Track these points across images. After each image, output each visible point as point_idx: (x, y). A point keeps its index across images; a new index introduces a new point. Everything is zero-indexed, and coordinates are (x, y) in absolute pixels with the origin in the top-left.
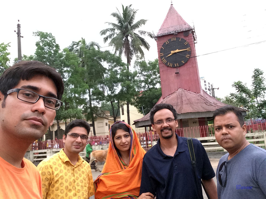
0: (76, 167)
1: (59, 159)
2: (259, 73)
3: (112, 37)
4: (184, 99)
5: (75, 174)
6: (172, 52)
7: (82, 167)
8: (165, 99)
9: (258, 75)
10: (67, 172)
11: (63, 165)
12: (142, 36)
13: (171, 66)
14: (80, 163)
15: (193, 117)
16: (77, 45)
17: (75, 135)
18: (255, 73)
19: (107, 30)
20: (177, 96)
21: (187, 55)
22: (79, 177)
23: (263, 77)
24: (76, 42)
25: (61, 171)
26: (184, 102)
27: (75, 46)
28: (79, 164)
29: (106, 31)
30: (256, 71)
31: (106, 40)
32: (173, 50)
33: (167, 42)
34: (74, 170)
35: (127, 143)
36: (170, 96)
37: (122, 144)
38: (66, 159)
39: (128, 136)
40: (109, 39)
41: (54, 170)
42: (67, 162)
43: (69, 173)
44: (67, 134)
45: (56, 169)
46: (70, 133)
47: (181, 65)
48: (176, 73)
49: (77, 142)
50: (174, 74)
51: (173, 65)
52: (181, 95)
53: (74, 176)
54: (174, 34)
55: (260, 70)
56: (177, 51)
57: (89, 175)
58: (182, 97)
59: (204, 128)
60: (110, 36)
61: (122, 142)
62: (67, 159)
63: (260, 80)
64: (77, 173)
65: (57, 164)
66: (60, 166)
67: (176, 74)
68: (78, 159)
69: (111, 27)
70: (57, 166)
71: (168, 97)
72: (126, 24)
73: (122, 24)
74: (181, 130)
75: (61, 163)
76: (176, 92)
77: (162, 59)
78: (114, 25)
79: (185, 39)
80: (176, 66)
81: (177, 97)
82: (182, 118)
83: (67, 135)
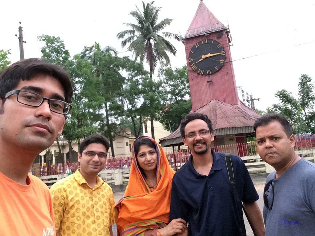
0: (94, 190)
1: (74, 181)
2: (306, 79)
3: (132, 41)
4: (218, 112)
5: (94, 198)
6: (203, 57)
7: (101, 189)
9: (306, 83)
10: (84, 196)
11: (79, 188)
12: (167, 39)
13: (203, 74)
14: (100, 185)
15: (229, 133)
16: (89, 51)
17: (92, 153)
18: (302, 80)
19: (125, 32)
20: (210, 109)
21: (221, 60)
22: (98, 201)
23: (312, 85)
24: (88, 47)
25: (77, 195)
26: (218, 115)
27: (87, 52)
28: (98, 187)
29: (124, 34)
30: (303, 78)
31: (124, 44)
32: (205, 55)
33: (197, 45)
34: (92, 193)
35: (152, 161)
36: (202, 109)
37: (146, 163)
38: (82, 181)
39: (154, 152)
40: (127, 43)
41: (68, 194)
42: (83, 184)
43: (86, 196)
44: (82, 152)
45: (71, 192)
46: (85, 151)
47: (214, 72)
48: (208, 82)
49: (94, 161)
50: (206, 83)
51: (205, 72)
52: (215, 107)
53: (92, 200)
54: (205, 35)
55: (308, 77)
56: (209, 55)
57: (110, 200)
58: (215, 110)
59: (242, 146)
60: (129, 39)
61: (146, 160)
62: (84, 181)
63: (308, 88)
64: (96, 197)
65: (72, 187)
66: (75, 188)
68: (97, 181)
69: (130, 28)
70: (72, 189)
72: (147, 24)
73: (142, 24)
74: (215, 148)
75: (77, 186)
76: (208, 104)
77: (192, 65)
78: (133, 26)
79: (218, 41)
80: (208, 73)
81: (210, 110)
82: (216, 135)
83: (83, 154)
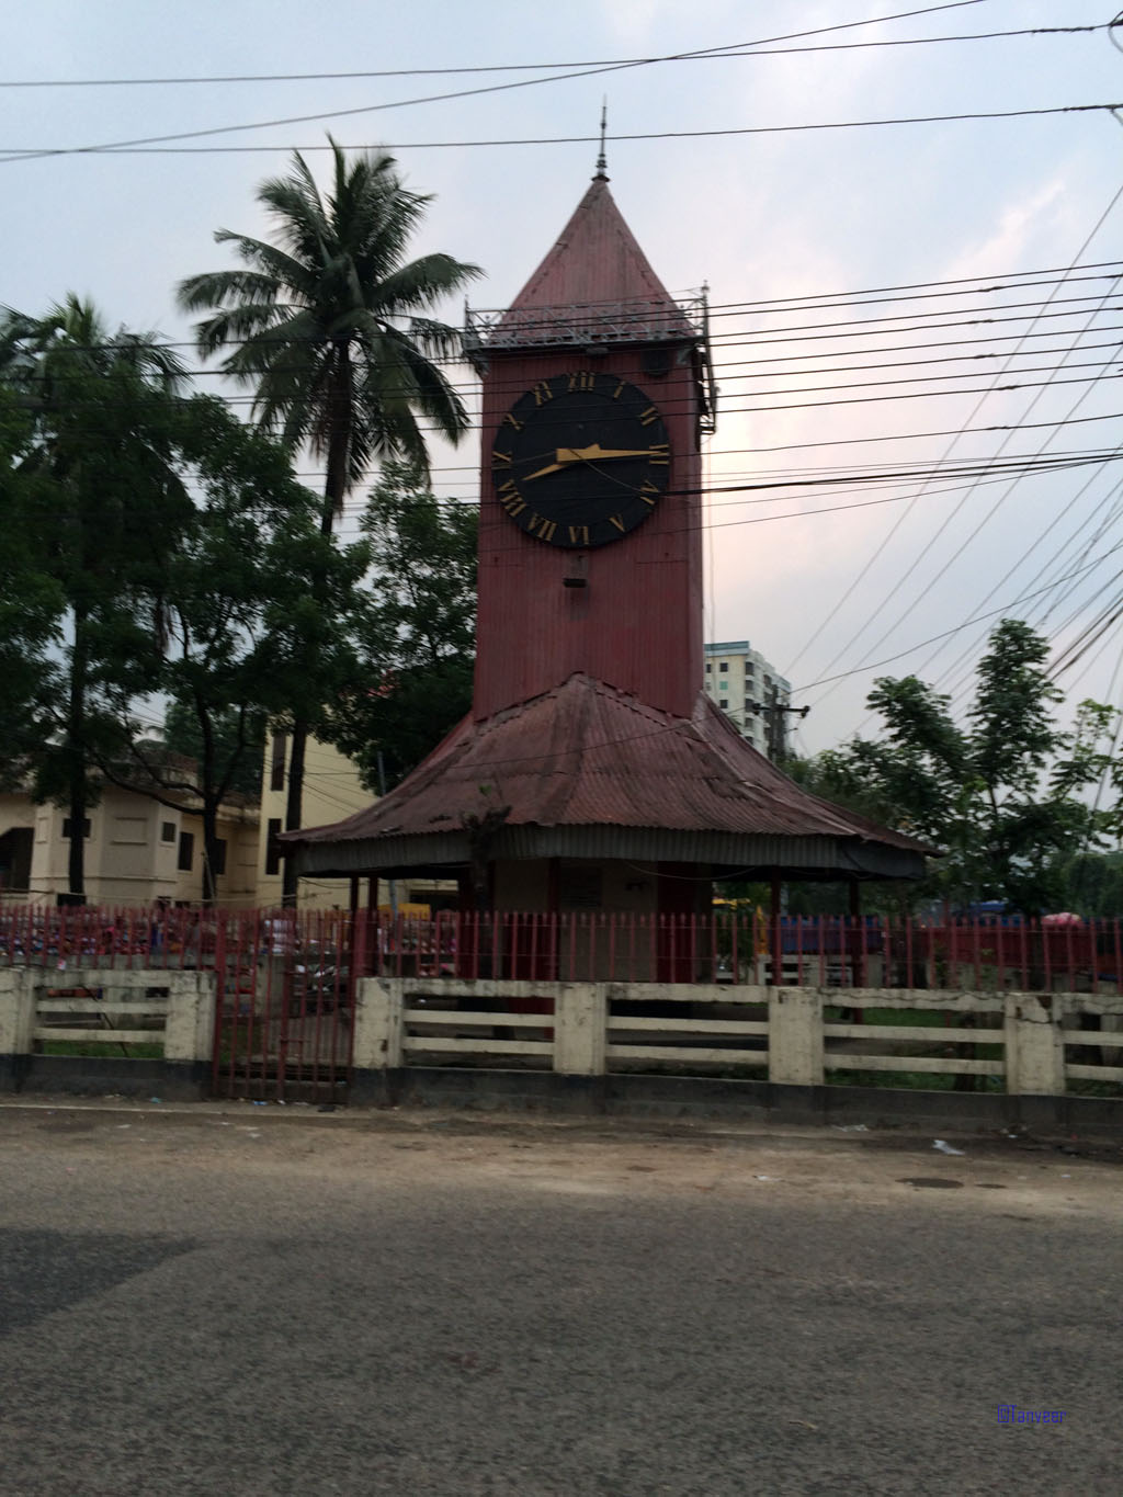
2: (1021, 648)
3: (255, 329)
4: (594, 737)
6: (564, 455)
8: (489, 725)
9: (1019, 662)
12: (428, 352)
13: (548, 539)
15: (624, 852)
16: (35, 341)
18: (1001, 648)
19: (227, 281)
20: (558, 717)
21: (646, 485)
23: (1043, 677)
24: (31, 321)
26: (588, 754)
27: (24, 343)
29: (219, 287)
30: (1007, 638)
31: (212, 337)
32: (571, 446)
33: (543, 393)
36: (517, 711)
40: (231, 336)
47: (604, 541)
48: (569, 583)
50: (556, 589)
51: (561, 532)
52: (581, 712)
54: (589, 350)
55: (1033, 635)
56: (593, 452)
58: (581, 727)
59: (673, 927)
60: (244, 318)
63: (1025, 688)
67: (569, 589)
71: (503, 716)
72: (340, 262)
74: (540, 917)
76: (552, 694)
77: (502, 489)
79: (647, 390)
80: (573, 539)
81: (555, 726)
82: (559, 854)
